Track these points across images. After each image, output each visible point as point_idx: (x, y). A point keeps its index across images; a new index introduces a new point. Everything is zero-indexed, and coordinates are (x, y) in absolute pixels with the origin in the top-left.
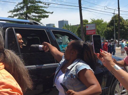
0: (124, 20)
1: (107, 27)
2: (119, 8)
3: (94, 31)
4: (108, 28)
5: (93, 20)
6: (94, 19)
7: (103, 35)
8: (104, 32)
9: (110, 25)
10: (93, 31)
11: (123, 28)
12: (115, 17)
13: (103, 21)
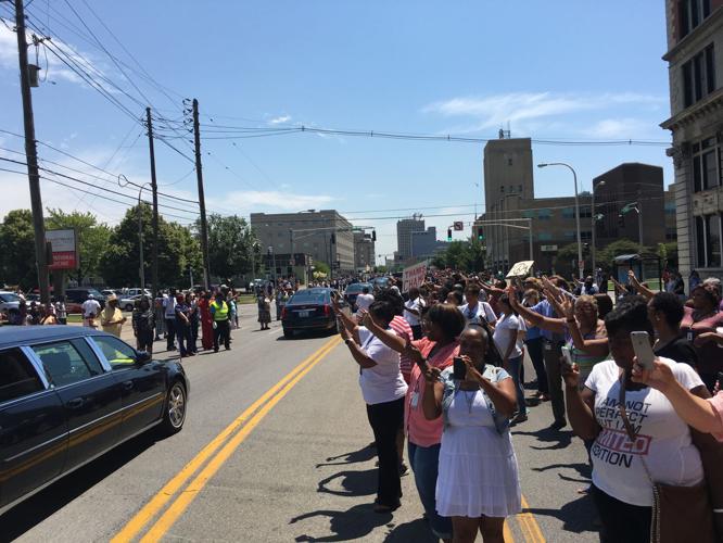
0: (165, 223)
1: (112, 243)
2: (154, 185)
3: (71, 257)
4: (116, 248)
5: (58, 213)
6: (60, 211)
7: (97, 269)
8: (101, 261)
9: (121, 238)
10: (67, 257)
11: (164, 251)
12: (136, 211)
13: (93, 222)
